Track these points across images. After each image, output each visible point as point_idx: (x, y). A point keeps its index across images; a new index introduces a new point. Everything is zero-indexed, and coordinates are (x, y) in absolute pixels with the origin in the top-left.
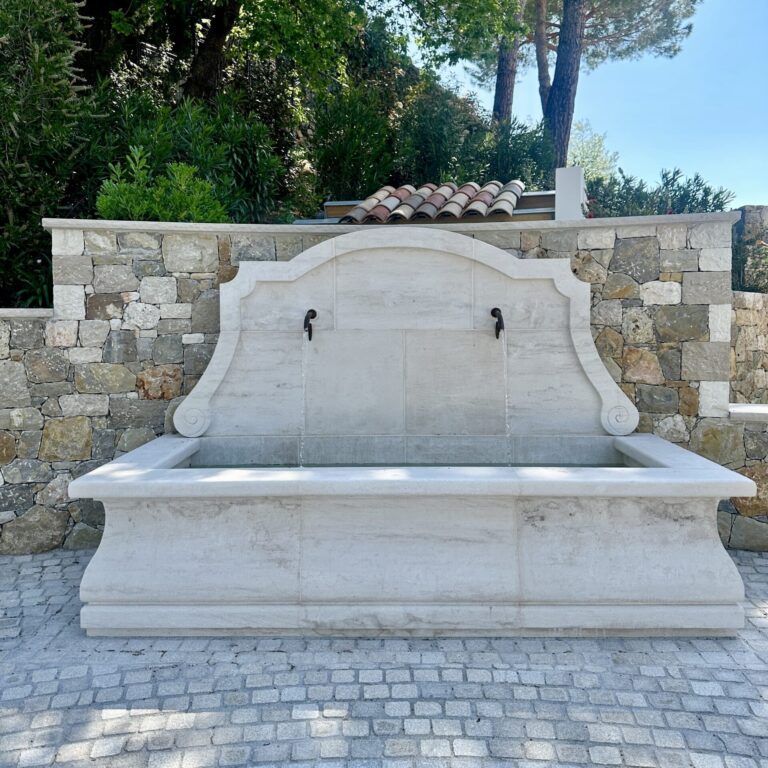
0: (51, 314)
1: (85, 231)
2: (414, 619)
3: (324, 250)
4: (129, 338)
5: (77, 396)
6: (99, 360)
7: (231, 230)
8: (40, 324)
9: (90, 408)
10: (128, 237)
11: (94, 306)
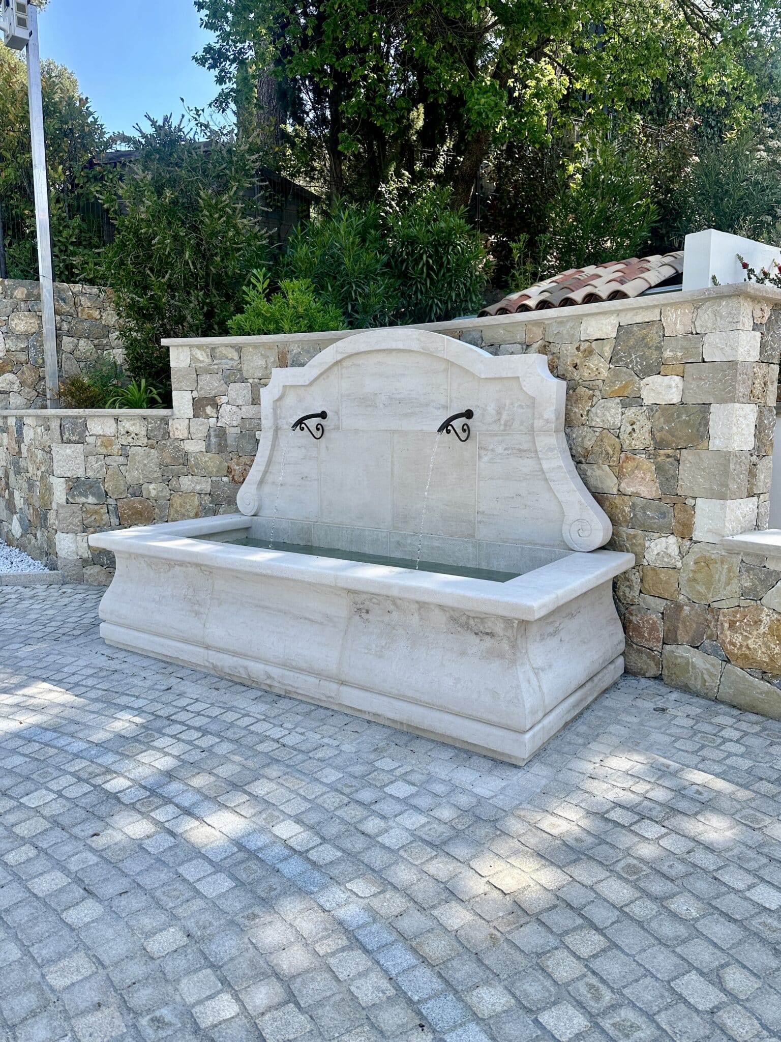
0: (170, 414)
1: (191, 347)
2: (269, 677)
3: (328, 355)
4: (221, 433)
5: (190, 477)
6: (204, 450)
7: (286, 339)
8: (165, 421)
9: (198, 487)
10: (217, 351)
11: (199, 406)
